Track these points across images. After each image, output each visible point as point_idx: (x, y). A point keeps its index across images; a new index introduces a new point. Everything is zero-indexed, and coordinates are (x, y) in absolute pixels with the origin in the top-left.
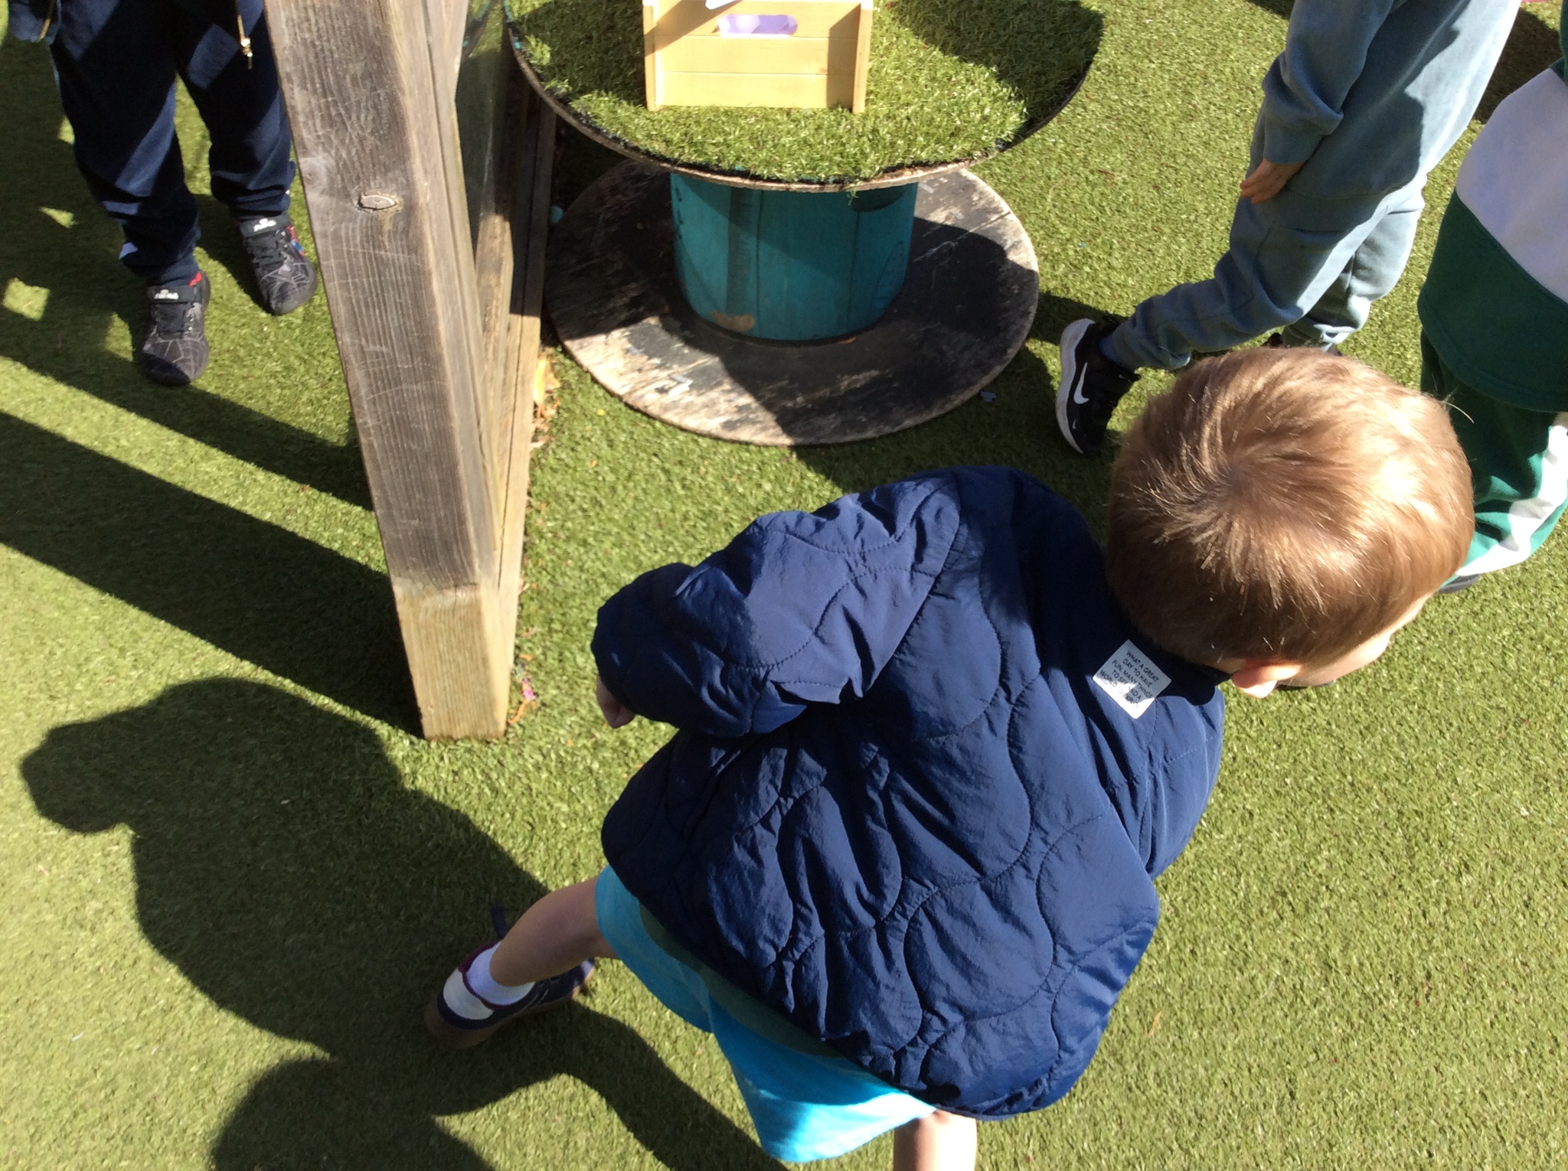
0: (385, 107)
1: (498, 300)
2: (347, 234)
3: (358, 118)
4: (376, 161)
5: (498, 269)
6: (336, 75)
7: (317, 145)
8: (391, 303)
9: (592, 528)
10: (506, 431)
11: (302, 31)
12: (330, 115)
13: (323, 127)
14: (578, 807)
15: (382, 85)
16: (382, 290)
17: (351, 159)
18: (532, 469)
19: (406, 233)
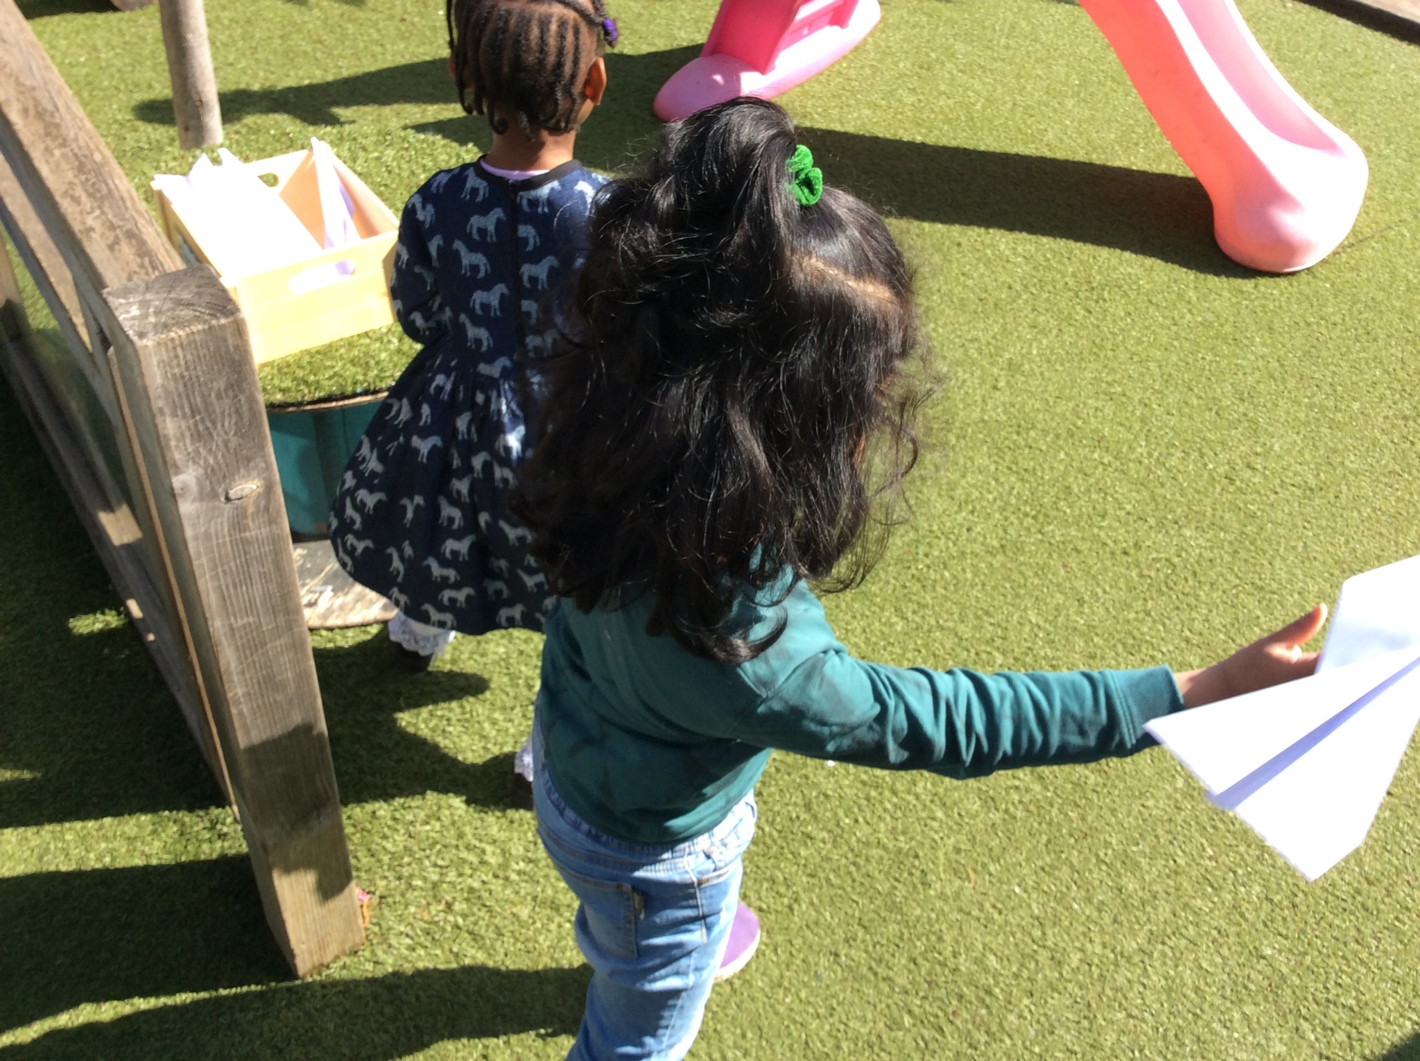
0: (245, 408)
2: (216, 529)
3: (223, 426)
4: (239, 457)
6: (203, 396)
7: (187, 461)
8: (255, 575)
11: (172, 368)
12: (198, 431)
13: (193, 444)
15: (242, 391)
16: (248, 566)
17: (218, 463)
19: (267, 509)
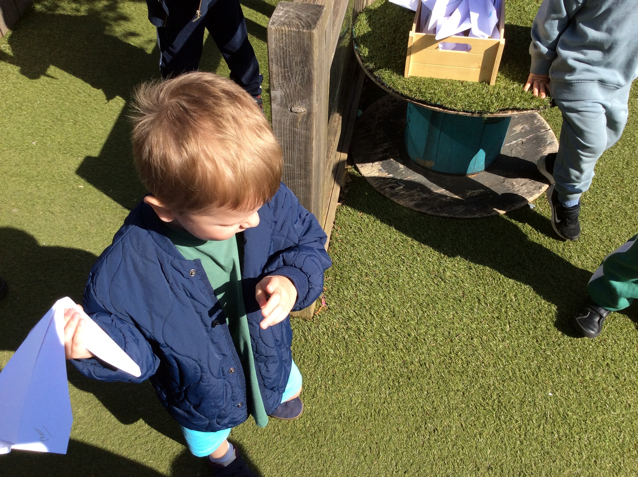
0: (306, 74)
1: (333, 146)
2: (284, 121)
3: (295, 78)
4: (300, 95)
5: (335, 135)
6: (290, 61)
7: (279, 87)
8: (296, 148)
9: (357, 240)
10: (329, 197)
11: (279, 43)
12: (285, 76)
13: (282, 80)
14: (338, 352)
15: (306, 66)
16: (294, 143)
17: (290, 93)
18: (336, 213)
19: (306, 123)
